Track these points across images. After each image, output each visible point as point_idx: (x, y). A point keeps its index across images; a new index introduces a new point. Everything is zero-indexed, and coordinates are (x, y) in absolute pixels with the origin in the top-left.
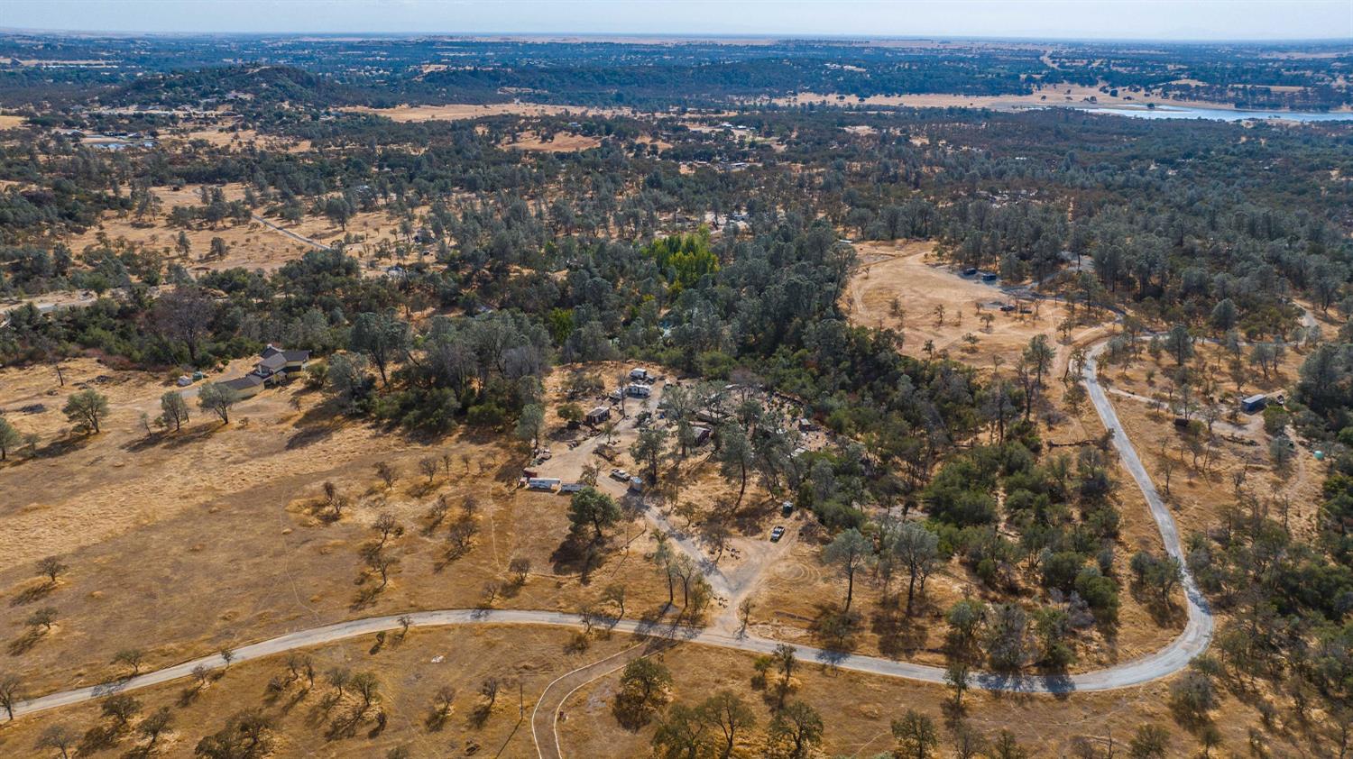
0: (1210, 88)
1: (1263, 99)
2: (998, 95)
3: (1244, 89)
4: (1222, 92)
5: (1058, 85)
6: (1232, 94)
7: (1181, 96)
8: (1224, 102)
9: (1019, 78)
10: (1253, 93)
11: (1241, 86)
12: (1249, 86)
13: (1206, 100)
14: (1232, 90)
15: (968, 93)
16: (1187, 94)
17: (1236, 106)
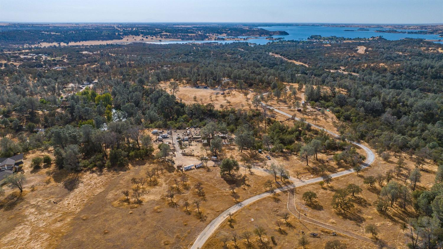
0: (173, 35)
1: (187, 37)
2: (112, 40)
3: (182, 35)
4: (176, 36)
5: (129, 36)
6: (179, 36)
7: (166, 37)
8: (178, 38)
9: (115, 34)
10: (184, 36)
11: (181, 34)
12: (183, 34)
13: (173, 38)
14: (179, 35)
15: (103, 40)
16: (167, 37)
17: (182, 40)
